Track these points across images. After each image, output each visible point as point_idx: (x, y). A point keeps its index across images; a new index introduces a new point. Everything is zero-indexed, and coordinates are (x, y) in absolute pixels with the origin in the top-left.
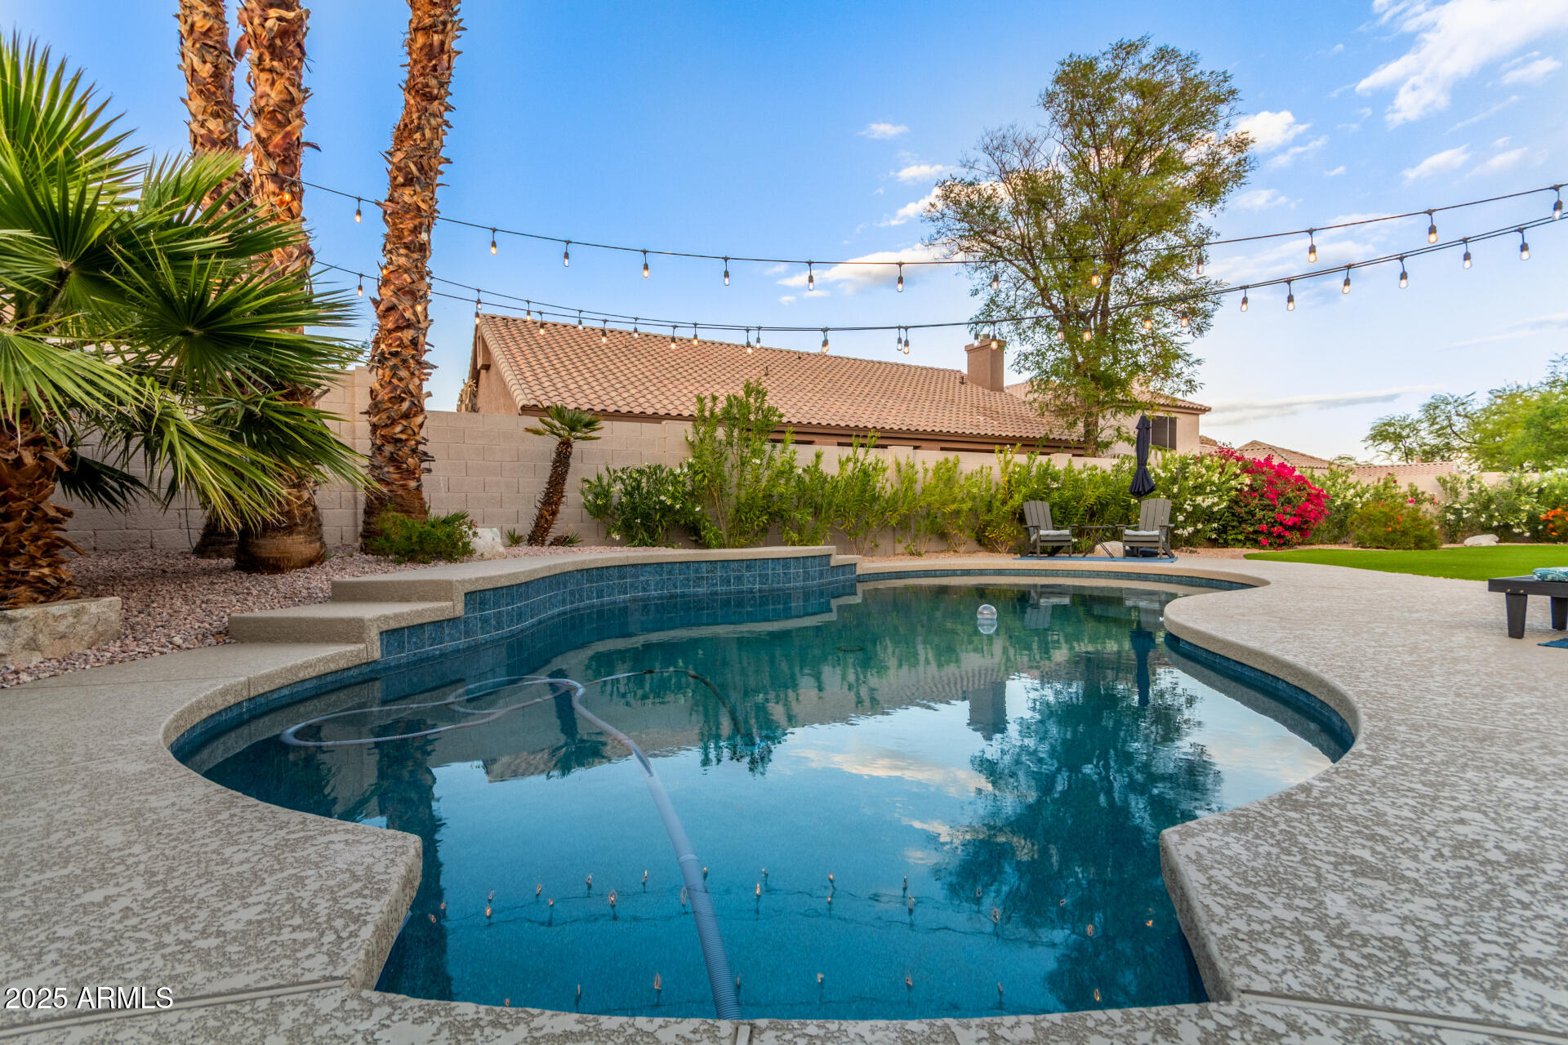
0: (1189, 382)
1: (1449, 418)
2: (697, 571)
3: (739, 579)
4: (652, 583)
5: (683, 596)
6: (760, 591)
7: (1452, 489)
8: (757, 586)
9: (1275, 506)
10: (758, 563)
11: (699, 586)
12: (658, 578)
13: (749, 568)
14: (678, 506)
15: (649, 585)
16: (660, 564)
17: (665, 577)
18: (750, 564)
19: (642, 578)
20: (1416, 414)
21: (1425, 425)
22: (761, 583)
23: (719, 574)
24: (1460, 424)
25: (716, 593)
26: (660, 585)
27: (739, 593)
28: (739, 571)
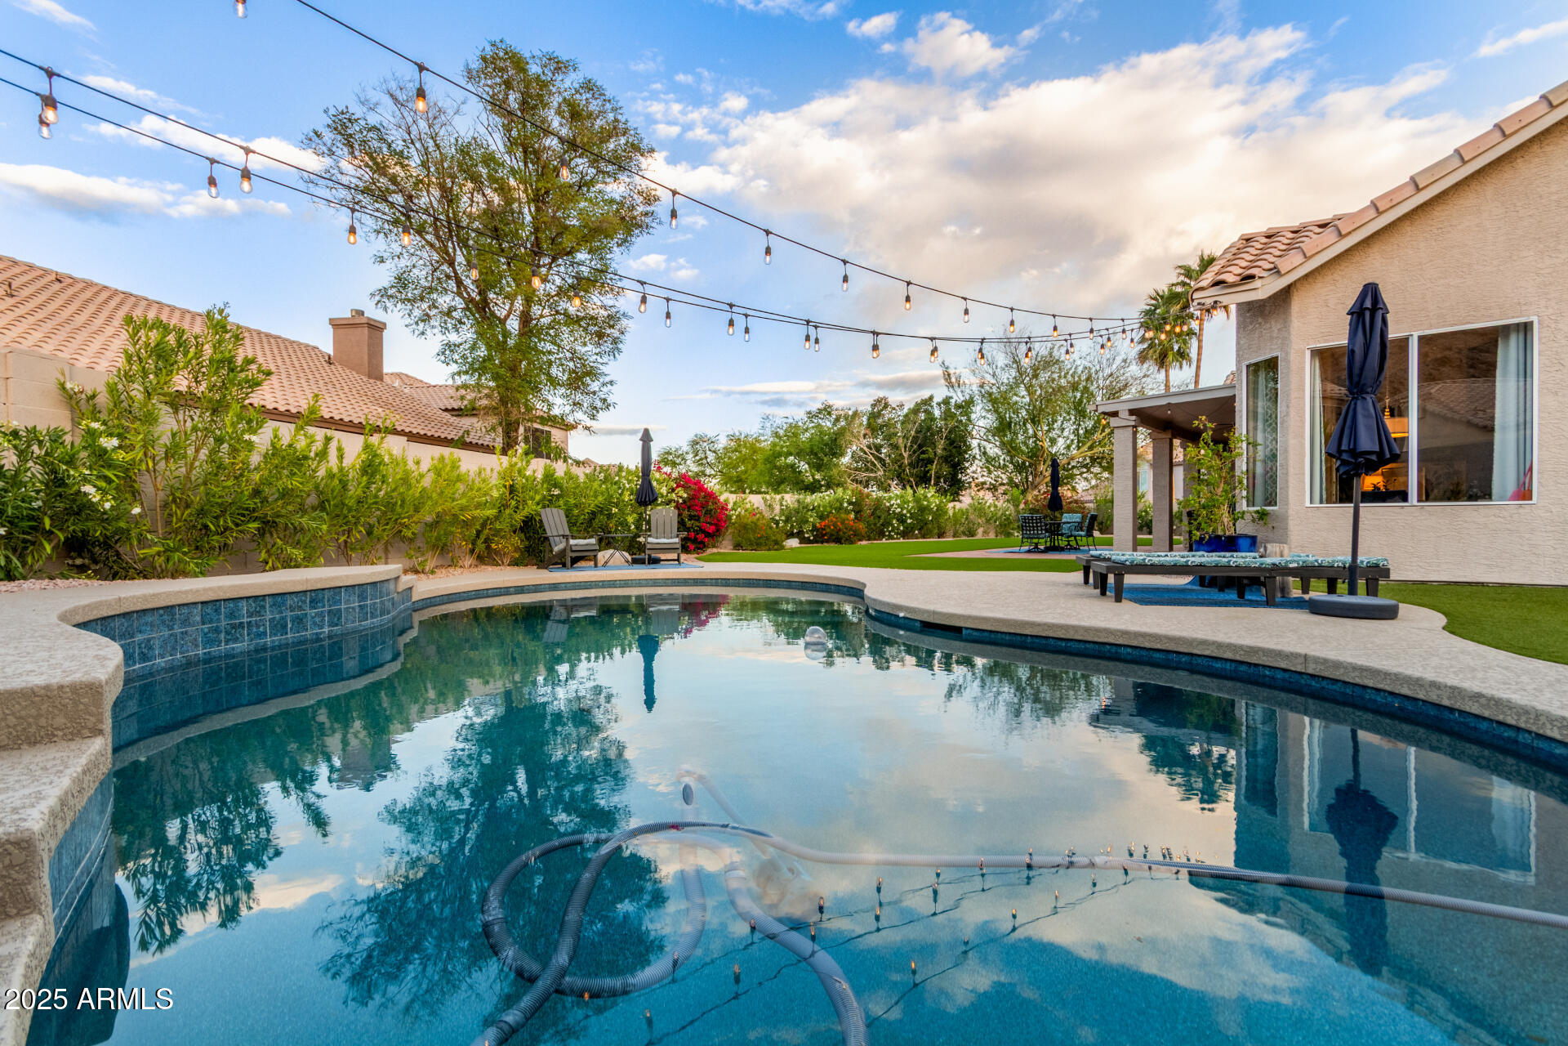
0: (605, 400)
1: (705, 452)
2: (231, 615)
3: (299, 621)
4: (157, 644)
5: (208, 659)
6: (330, 637)
7: (770, 506)
8: (326, 630)
9: (699, 517)
10: (327, 594)
11: (236, 640)
12: (167, 633)
13: (314, 603)
14: (107, 505)
15: (150, 648)
16: (169, 609)
17: (177, 630)
18: (315, 596)
19: (139, 637)
20: (686, 448)
21: (690, 456)
22: (332, 624)
23: (269, 616)
24: (711, 457)
25: (264, 649)
26: (172, 644)
27: (300, 643)
28: (300, 608)
